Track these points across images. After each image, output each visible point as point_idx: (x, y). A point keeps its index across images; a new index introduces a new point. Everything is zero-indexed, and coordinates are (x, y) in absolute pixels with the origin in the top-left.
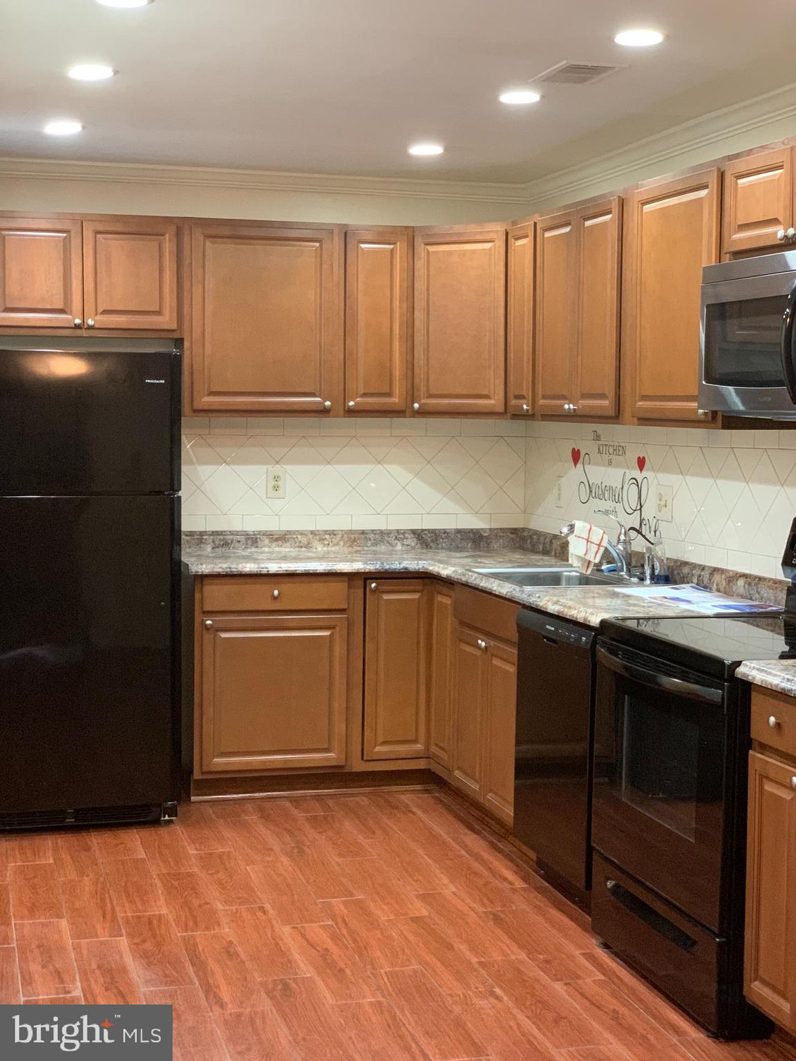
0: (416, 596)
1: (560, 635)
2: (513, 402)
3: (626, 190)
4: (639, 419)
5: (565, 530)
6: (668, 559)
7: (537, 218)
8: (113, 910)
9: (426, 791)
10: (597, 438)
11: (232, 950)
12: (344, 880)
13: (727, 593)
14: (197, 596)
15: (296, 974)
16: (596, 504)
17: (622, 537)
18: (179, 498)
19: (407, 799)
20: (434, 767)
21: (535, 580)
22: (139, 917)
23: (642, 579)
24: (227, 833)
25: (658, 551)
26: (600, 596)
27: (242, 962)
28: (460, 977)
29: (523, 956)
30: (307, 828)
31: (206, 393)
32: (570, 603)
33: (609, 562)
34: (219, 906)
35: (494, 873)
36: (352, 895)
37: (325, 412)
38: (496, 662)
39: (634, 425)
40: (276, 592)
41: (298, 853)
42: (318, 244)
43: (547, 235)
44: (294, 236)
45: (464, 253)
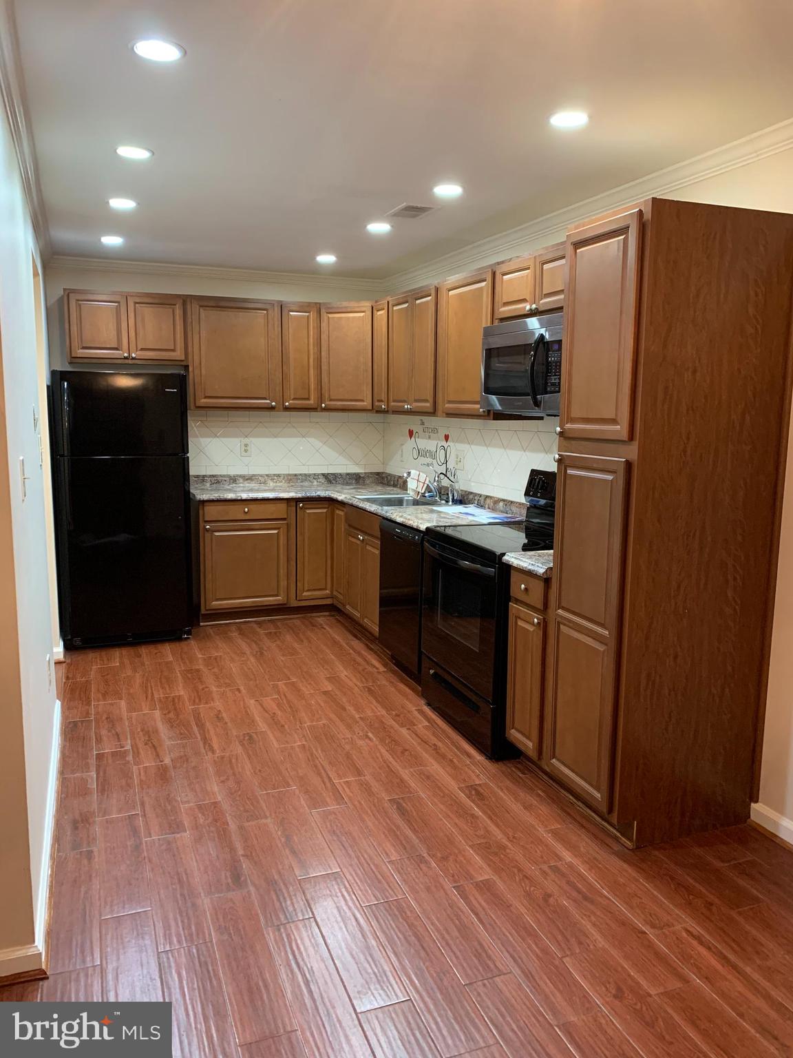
0: (325, 510)
1: (404, 535)
2: (377, 404)
3: (438, 283)
4: (447, 414)
5: (405, 475)
6: (461, 490)
7: (389, 299)
8: (152, 693)
9: (330, 616)
10: (423, 423)
11: (220, 716)
12: (285, 670)
13: (493, 510)
14: (201, 512)
15: (256, 729)
16: (422, 460)
17: (436, 479)
18: (188, 457)
19: (321, 620)
20: (336, 603)
21: (389, 502)
22: (167, 698)
23: (447, 502)
24: (221, 644)
25: (457, 486)
26: (426, 512)
27: (226, 723)
28: (349, 727)
29: (384, 712)
30: (266, 639)
31: (203, 396)
32: (409, 517)
33: (429, 492)
34: (214, 689)
35: (368, 662)
36: (289, 679)
37: (273, 408)
38: (369, 548)
39: (443, 417)
40: (246, 509)
41: (260, 655)
42: (265, 312)
43: (395, 308)
44: (249, 306)
45: (348, 318)
